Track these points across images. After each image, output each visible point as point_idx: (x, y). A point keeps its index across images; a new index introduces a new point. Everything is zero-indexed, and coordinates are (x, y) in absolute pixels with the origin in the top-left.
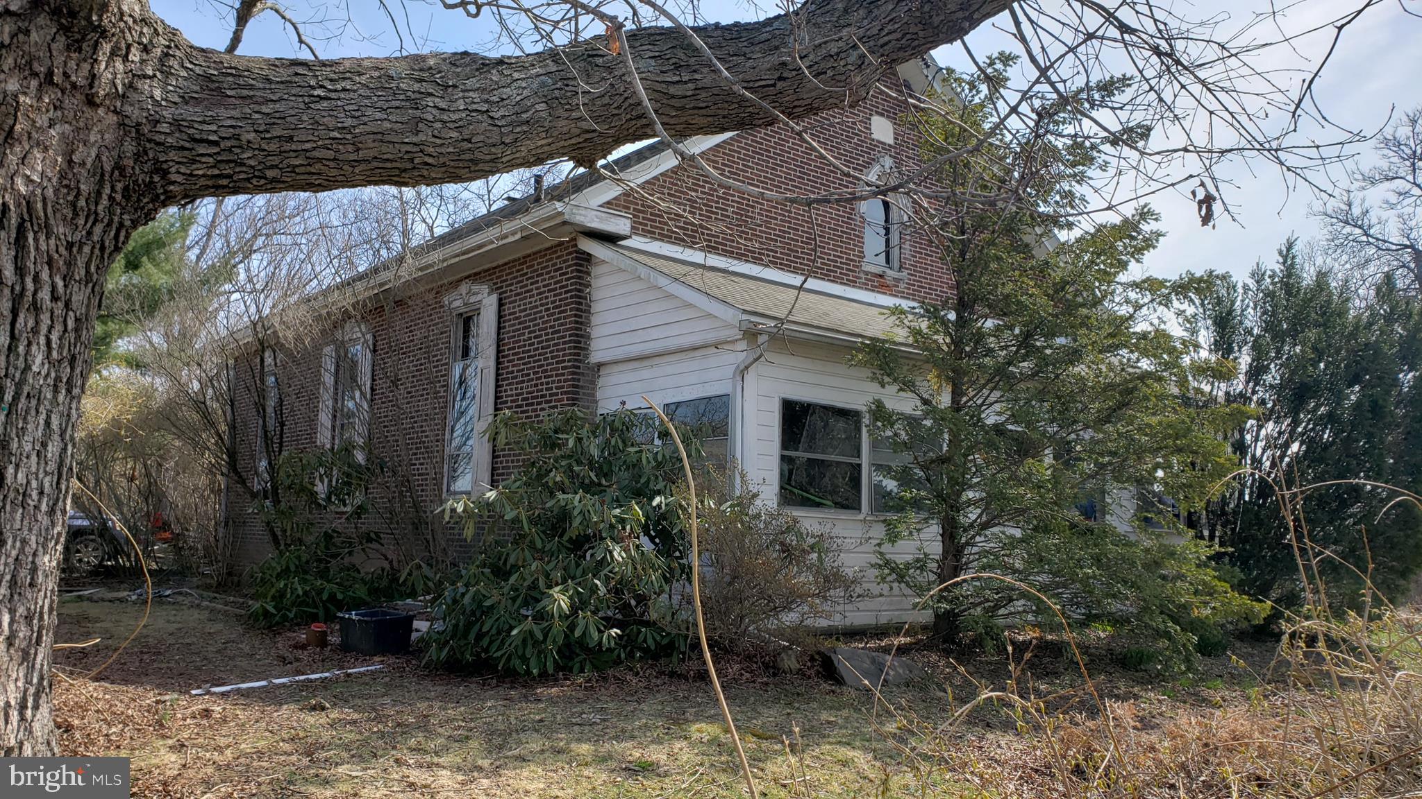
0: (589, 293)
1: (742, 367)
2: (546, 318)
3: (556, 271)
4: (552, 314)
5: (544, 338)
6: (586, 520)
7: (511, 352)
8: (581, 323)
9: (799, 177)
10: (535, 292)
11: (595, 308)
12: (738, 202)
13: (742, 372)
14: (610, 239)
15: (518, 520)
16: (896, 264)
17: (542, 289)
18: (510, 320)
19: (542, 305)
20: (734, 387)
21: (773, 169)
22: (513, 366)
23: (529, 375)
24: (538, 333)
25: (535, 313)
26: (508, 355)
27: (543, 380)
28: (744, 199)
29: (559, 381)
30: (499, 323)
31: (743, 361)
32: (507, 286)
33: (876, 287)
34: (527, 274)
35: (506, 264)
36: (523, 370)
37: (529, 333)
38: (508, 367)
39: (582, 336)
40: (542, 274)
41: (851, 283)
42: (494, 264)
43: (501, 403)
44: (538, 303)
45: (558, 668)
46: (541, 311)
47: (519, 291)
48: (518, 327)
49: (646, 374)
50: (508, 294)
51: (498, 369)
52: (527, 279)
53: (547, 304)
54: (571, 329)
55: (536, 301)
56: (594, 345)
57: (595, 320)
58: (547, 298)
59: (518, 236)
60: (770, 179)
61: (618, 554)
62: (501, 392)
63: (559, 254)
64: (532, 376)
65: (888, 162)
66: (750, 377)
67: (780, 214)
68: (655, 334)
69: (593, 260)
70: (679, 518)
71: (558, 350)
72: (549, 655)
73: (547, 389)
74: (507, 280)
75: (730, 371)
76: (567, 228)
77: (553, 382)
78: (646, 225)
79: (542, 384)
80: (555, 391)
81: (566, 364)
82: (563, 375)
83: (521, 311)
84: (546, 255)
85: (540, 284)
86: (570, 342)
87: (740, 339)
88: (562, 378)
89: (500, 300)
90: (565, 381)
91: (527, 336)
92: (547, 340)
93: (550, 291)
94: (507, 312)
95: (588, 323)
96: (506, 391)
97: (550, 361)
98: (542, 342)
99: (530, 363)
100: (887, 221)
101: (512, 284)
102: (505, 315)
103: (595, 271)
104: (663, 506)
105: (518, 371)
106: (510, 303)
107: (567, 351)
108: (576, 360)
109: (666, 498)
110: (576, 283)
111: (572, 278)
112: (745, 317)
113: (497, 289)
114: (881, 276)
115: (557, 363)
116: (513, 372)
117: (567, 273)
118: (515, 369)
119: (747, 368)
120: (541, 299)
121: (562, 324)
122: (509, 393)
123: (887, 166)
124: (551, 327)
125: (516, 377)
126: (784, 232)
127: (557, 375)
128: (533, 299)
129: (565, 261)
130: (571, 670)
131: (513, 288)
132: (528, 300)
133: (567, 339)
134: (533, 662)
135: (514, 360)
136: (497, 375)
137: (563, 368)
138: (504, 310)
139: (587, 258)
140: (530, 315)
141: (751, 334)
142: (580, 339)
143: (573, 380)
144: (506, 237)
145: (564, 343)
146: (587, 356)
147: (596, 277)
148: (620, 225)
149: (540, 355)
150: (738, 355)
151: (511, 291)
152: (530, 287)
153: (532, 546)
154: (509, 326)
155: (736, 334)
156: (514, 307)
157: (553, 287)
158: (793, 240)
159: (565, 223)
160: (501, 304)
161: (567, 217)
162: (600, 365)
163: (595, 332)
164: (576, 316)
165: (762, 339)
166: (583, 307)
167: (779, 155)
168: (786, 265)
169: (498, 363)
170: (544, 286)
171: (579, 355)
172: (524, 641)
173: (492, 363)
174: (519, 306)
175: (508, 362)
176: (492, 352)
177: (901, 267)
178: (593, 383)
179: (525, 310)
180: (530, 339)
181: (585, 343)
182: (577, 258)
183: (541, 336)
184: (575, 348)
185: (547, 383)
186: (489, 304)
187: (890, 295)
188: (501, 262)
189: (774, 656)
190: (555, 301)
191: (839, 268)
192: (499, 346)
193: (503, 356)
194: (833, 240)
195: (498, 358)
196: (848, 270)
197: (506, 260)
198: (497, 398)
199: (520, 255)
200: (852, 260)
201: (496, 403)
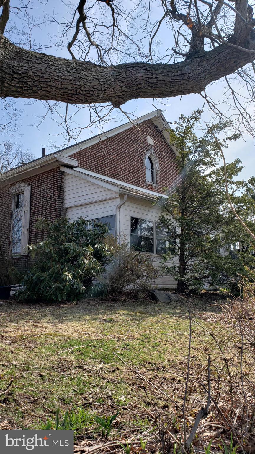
0: (64, 185)
1: (119, 206)
2: (48, 193)
3: (52, 178)
4: (51, 192)
5: (48, 200)
6: (74, 251)
7: (35, 205)
8: (61, 194)
9: (127, 153)
10: (44, 185)
11: (66, 190)
12: (109, 159)
13: (119, 207)
14: (71, 167)
15: (50, 252)
16: (155, 182)
17: (47, 184)
18: (35, 195)
19: (47, 189)
20: (116, 213)
21: (119, 150)
22: (36, 210)
23: (42, 212)
24: (45, 198)
25: (44, 192)
26: (35, 206)
27: (48, 214)
28: (111, 158)
29: (54, 213)
30: (31, 196)
31: (119, 204)
32: (33, 184)
33: (150, 189)
34: (41, 179)
35: (33, 176)
36: (40, 211)
37: (42, 198)
38: (34, 210)
39: (62, 199)
40: (47, 179)
41: (142, 187)
42: (29, 177)
43: (32, 222)
44: (46, 188)
45: (67, 300)
46: (47, 191)
47: (38, 185)
48: (38, 197)
49: (84, 210)
50: (34, 186)
51: (30, 211)
52: (41, 181)
53: (49, 188)
54: (58, 196)
55: (45, 188)
56: (65, 202)
57: (66, 194)
58: (49, 187)
59: (40, 166)
60: (119, 153)
61: (86, 261)
62: (31, 218)
63: (53, 172)
64: (43, 212)
65: (152, 150)
66: (121, 209)
67: (122, 164)
68: (88, 197)
69: (65, 174)
70: (103, 251)
71: (53, 203)
72: (64, 295)
73: (49, 216)
74: (34, 182)
75: (115, 208)
76: (57, 163)
77: (51, 214)
78: (81, 164)
79: (47, 215)
80: (52, 217)
81: (56, 208)
82: (55, 211)
83: (39, 192)
84: (48, 173)
85: (46, 182)
86: (58, 200)
87: (118, 197)
88: (55, 212)
89: (31, 188)
90: (56, 213)
91: (41, 199)
92: (49, 200)
93: (50, 184)
94: (34, 192)
95: (63, 195)
96: (34, 218)
97: (50, 207)
98: (47, 201)
99: (42, 208)
100: (152, 168)
101: (36, 183)
102: (33, 193)
103: (65, 178)
104: (98, 247)
105: (38, 211)
106: (35, 189)
107: (57, 204)
108: (60, 206)
109: (99, 245)
110: (59, 181)
111: (58, 180)
112: (121, 189)
113: (30, 185)
114: (151, 185)
115: (53, 207)
116: (36, 212)
117: (56, 178)
118: (37, 210)
119: (121, 206)
120: (46, 187)
121: (54, 195)
122: (35, 218)
123: (152, 152)
124: (50, 196)
125: (37, 213)
126: (123, 170)
127: (53, 212)
128: (43, 187)
129: (55, 175)
130: (70, 300)
131: (36, 184)
132: (42, 188)
133: (57, 199)
134: (59, 296)
135: (36, 208)
136: (30, 213)
137: (55, 209)
138: (33, 191)
139: (63, 173)
140: (43, 192)
141: (122, 196)
142: (61, 199)
143: (59, 213)
144: (35, 166)
145: (55, 201)
146: (63, 205)
147: (66, 180)
148: (74, 163)
149: (46, 205)
150: (118, 201)
151: (35, 185)
152: (42, 184)
153: (55, 260)
154: (35, 197)
155: (118, 195)
156: (36, 190)
157: (51, 183)
158: (126, 172)
159: (57, 161)
160: (32, 189)
161: (58, 159)
162: (68, 208)
163: (66, 198)
164: (59, 192)
165: (126, 197)
166: (62, 189)
167: (121, 146)
168: (124, 180)
169: (31, 209)
170: (48, 183)
171: (60, 205)
172: (56, 290)
173: (28, 209)
174: (38, 190)
175: (34, 208)
176: (29, 205)
177: (157, 183)
178: (65, 214)
179: (41, 191)
180: (43, 200)
181: (63, 201)
182: (60, 173)
183: (47, 199)
184: (59, 202)
185: (49, 214)
186: (27, 190)
187: (154, 191)
188: (31, 176)
189: (136, 294)
190: (52, 188)
191: (139, 182)
192: (31, 203)
193: (32, 207)
194: (137, 173)
195: (30, 207)
196: (142, 183)
197: (33, 175)
198: (30, 220)
199: (39, 173)
200: (143, 180)
201: (30, 222)
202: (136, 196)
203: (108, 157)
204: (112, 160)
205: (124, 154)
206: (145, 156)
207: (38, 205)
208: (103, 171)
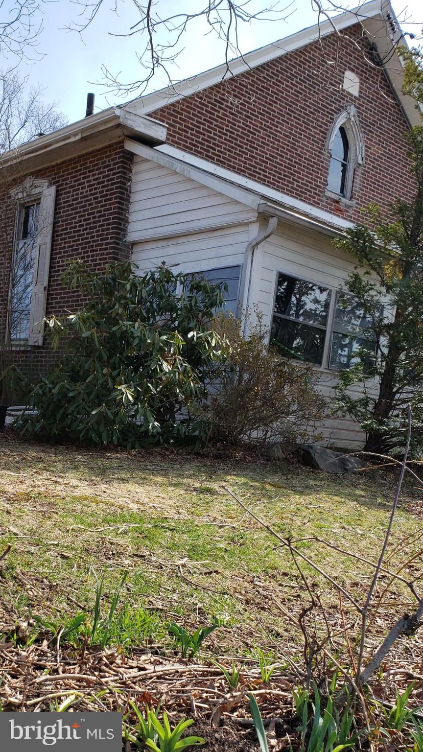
0: (130, 186)
1: (254, 243)
2: (94, 205)
3: (104, 167)
4: (99, 202)
5: (92, 221)
6: (142, 340)
7: (64, 232)
8: (123, 209)
9: (288, 114)
10: (86, 184)
11: (134, 198)
12: (242, 128)
13: (253, 247)
14: (151, 143)
15: (90, 339)
16: (348, 194)
17: (93, 182)
18: (64, 207)
19: (91, 195)
20: (246, 258)
21: (270, 104)
22: (65, 243)
23: (78, 249)
24: (87, 217)
25: (85, 201)
26: (62, 235)
27: (90, 254)
28: (247, 126)
29: (103, 254)
30: (55, 209)
31: (255, 239)
32: (63, 180)
33: (333, 210)
34: (80, 170)
35: (63, 163)
36: (73, 246)
37: (80, 217)
38: (61, 244)
39: (123, 220)
40: (93, 171)
41: (316, 204)
42: (54, 163)
43: (54, 272)
44: (88, 193)
45: (119, 445)
46: (90, 200)
47: (73, 184)
48: (70, 212)
49: (171, 250)
50: (64, 186)
51: (52, 246)
52: (80, 175)
53: (96, 193)
54: (115, 213)
55: (87, 192)
56: (131, 227)
57: (133, 208)
58: (96, 189)
59: (79, 137)
60: (267, 112)
61: (166, 367)
62: (54, 263)
63: (108, 154)
64: (80, 250)
65: (353, 110)
66: (258, 253)
67: (272, 142)
68: (183, 217)
69: (135, 160)
70: (205, 348)
71: (103, 230)
72: (114, 433)
73: (92, 261)
74: (63, 176)
75: (243, 248)
76: (119, 132)
77: (97, 255)
78: (175, 137)
79: (88, 257)
80: (98, 262)
81: (109, 241)
82: (106, 249)
83: (73, 200)
84: (97, 155)
85: (91, 178)
86: (113, 223)
87: (254, 222)
88: (105, 252)
89: (57, 191)
90: (107, 254)
91: (78, 219)
92: (94, 223)
93: (98, 184)
94: (62, 201)
95: (127, 210)
96: (58, 262)
97: (96, 238)
98: (90, 224)
99: (79, 240)
100: (345, 159)
101: (67, 179)
102: (61, 204)
103: (136, 168)
104: (195, 338)
105: (69, 247)
106: (65, 193)
107: (111, 231)
108: (117, 238)
109: (198, 333)
110: (121, 177)
111: (118, 173)
112: (262, 202)
113: (55, 183)
114: (337, 202)
115: (101, 240)
116: (64, 248)
117: (114, 169)
118: (67, 245)
119: (258, 244)
120: (91, 190)
121: (107, 210)
122: (61, 264)
123: (352, 114)
124: (98, 212)
125: (67, 252)
126: (273, 156)
127: (101, 250)
128: (84, 191)
129: (112, 160)
130: (126, 447)
131: (68, 182)
132: (81, 191)
133: (111, 221)
134: (104, 436)
135: (65, 239)
136: (52, 250)
137: (106, 244)
138: (60, 199)
139: (130, 157)
140: (81, 202)
141: (264, 217)
142: (121, 222)
143: (113, 253)
144: (69, 138)
145: (108, 225)
146: (125, 236)
147: (137, 173)
148: (159, 132)
149: (88, 234)
150: (254, 231)
151: (66, 184)
152: (82, 181)
153: (100, 358)
154: (64, 212)
155: (253, 216)
156: (68, 197)
157: (101, 180)
158: (278, 164)
159: (119, 126)
160: (58, 194)
161: (121, 120)
162: (134, 244)
163: (132, 217)
164: (119, 203)
165: (273, 222)
166: (125, 197)
167: (275, 93)
168: (272, 183)
169: (53, 241)
170: (94, 180)
171: (118, 234)
172: (98, 423)
173: (48, 240)
174: (73, 196)
175: (62, 239)
176: (49, 230)
177: (352, 197)
178: (127, 257)
179: (77, 199)
180: (80, 221)
181: (124, 225)
182: (123, 157)
183: (89, 219)
184: (117, 228)
185: (93, 256)
186: (48, 194)
187: (343, 218)
188: (59, 161)
190: (103, 192)
191: (309, 191)
192: (54, 228)
193: (57, 236)
194: (307, 168)
195: (53, 237)
196: (315, 193)
197: (63, 160)
198: (51, 268)
199: (75, 155)
200: (318, 186)
201: (50, 272)
202: (298, 221)
203: (239, 122)
204: (249, 131)
205: (282, 115)
206: (332, 125)
207: (70, 233)
208: (224, 158)
